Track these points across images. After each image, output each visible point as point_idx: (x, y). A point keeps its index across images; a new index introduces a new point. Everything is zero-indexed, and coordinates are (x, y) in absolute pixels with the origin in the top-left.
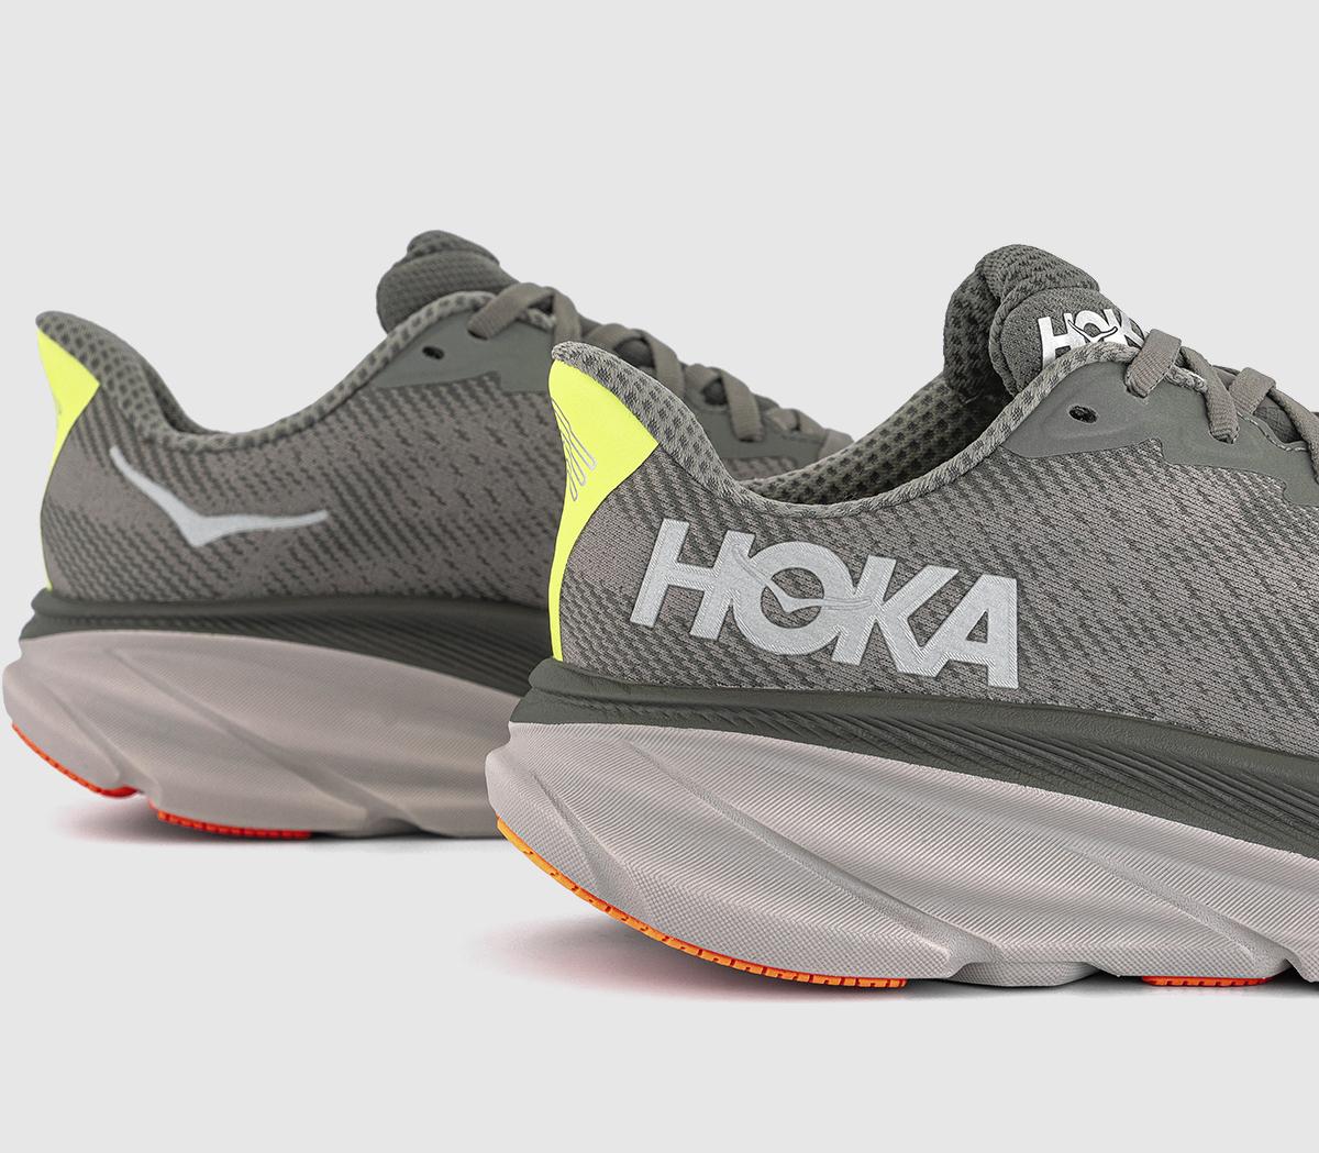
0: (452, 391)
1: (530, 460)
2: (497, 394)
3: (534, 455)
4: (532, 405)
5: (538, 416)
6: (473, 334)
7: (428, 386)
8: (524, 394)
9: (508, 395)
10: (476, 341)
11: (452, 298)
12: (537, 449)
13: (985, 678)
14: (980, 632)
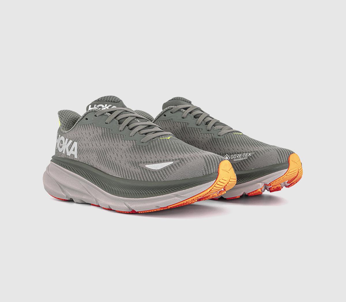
0: (166, 122)
1: (175, 133)
2: (172, 122)
3: (175, 132)
4: (176, 124)
5: (177, 126)
6: (171, 113)
7: (163, 121)
8: (175, 122)
9: (173, 122)
10: (171, 114)
11: (169, 107)
12: (176, 131)
13: (74, 157)
14: (74, 150)
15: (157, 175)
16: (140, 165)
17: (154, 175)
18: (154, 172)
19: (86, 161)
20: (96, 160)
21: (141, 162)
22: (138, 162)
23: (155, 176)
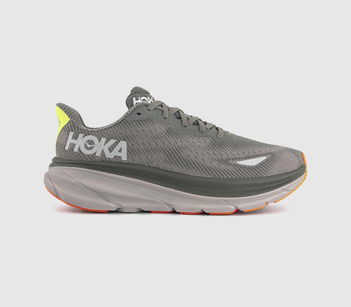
13: (121, 159)
14: (120, 151)
15: (256, 170)
16: (229, 162)
17: (253, 171)
18: (251, 168)
19: (145, 162)
20: (164, 160)
21: (229, 159)
22: (226, 159)
23: (255, 172)
